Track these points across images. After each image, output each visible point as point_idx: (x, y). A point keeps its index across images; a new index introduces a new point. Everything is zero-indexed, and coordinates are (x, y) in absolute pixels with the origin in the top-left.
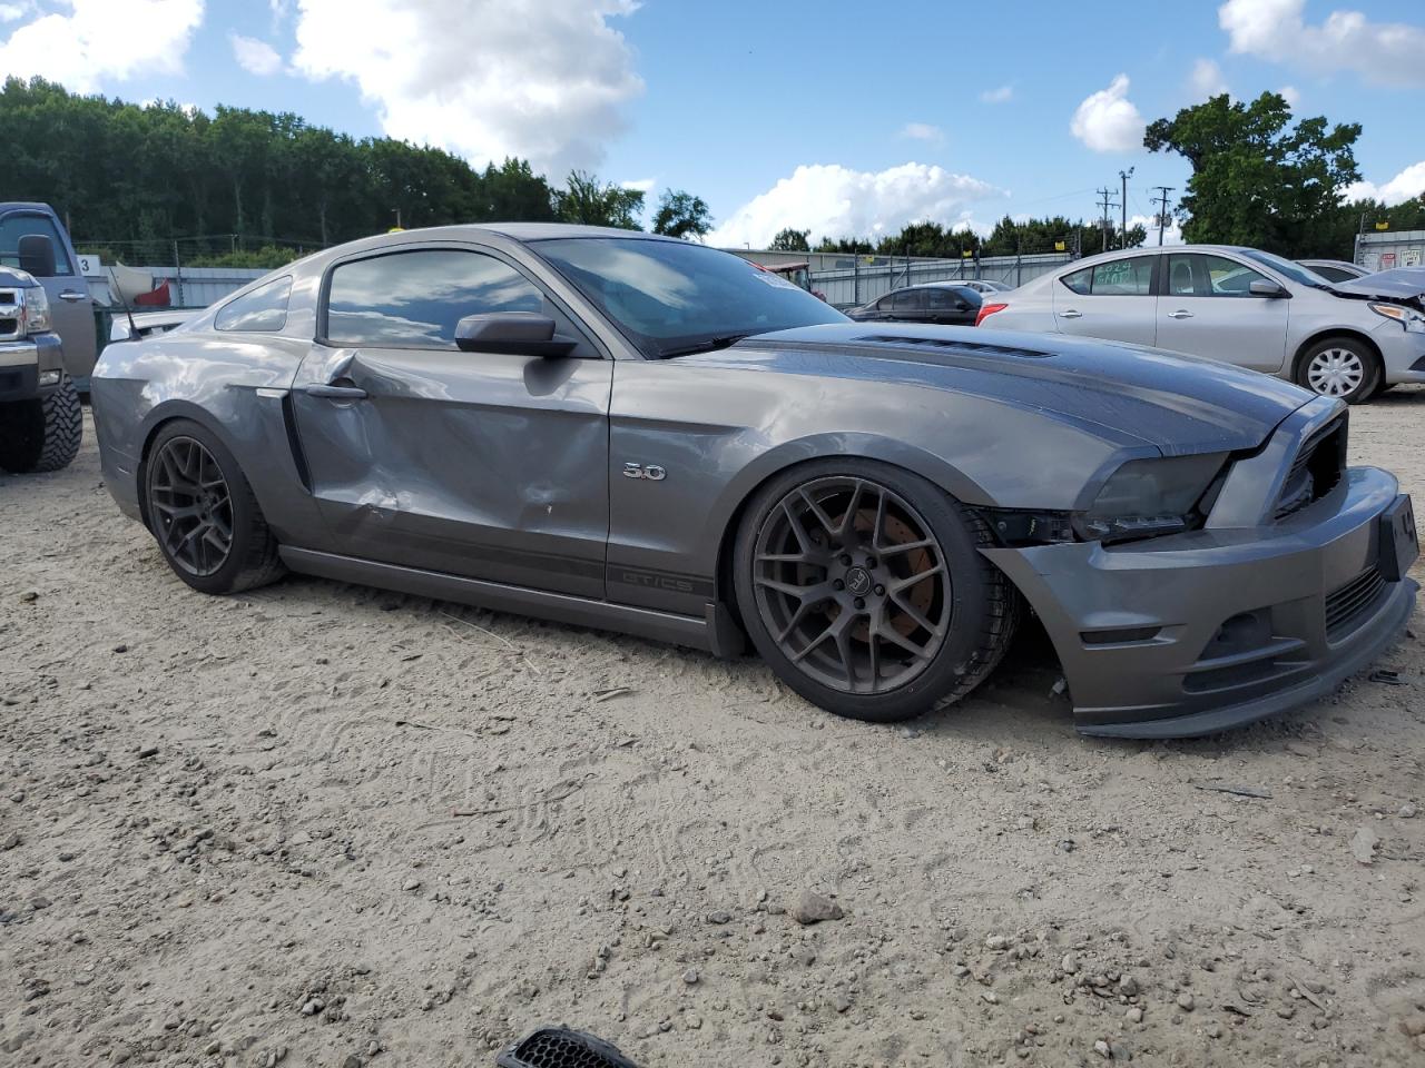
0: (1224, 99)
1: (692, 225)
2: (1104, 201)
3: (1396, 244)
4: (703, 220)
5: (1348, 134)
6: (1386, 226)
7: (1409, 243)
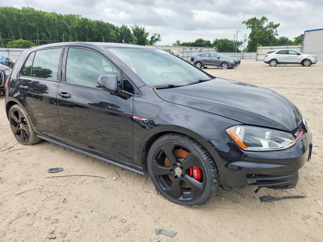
0: (255, 18)
1: (157, 40)
2: (234, 36)
3: (263, 49)
4: (160, 38)
5: (276, 26)
6: (261, 46)
7: (265, 49)
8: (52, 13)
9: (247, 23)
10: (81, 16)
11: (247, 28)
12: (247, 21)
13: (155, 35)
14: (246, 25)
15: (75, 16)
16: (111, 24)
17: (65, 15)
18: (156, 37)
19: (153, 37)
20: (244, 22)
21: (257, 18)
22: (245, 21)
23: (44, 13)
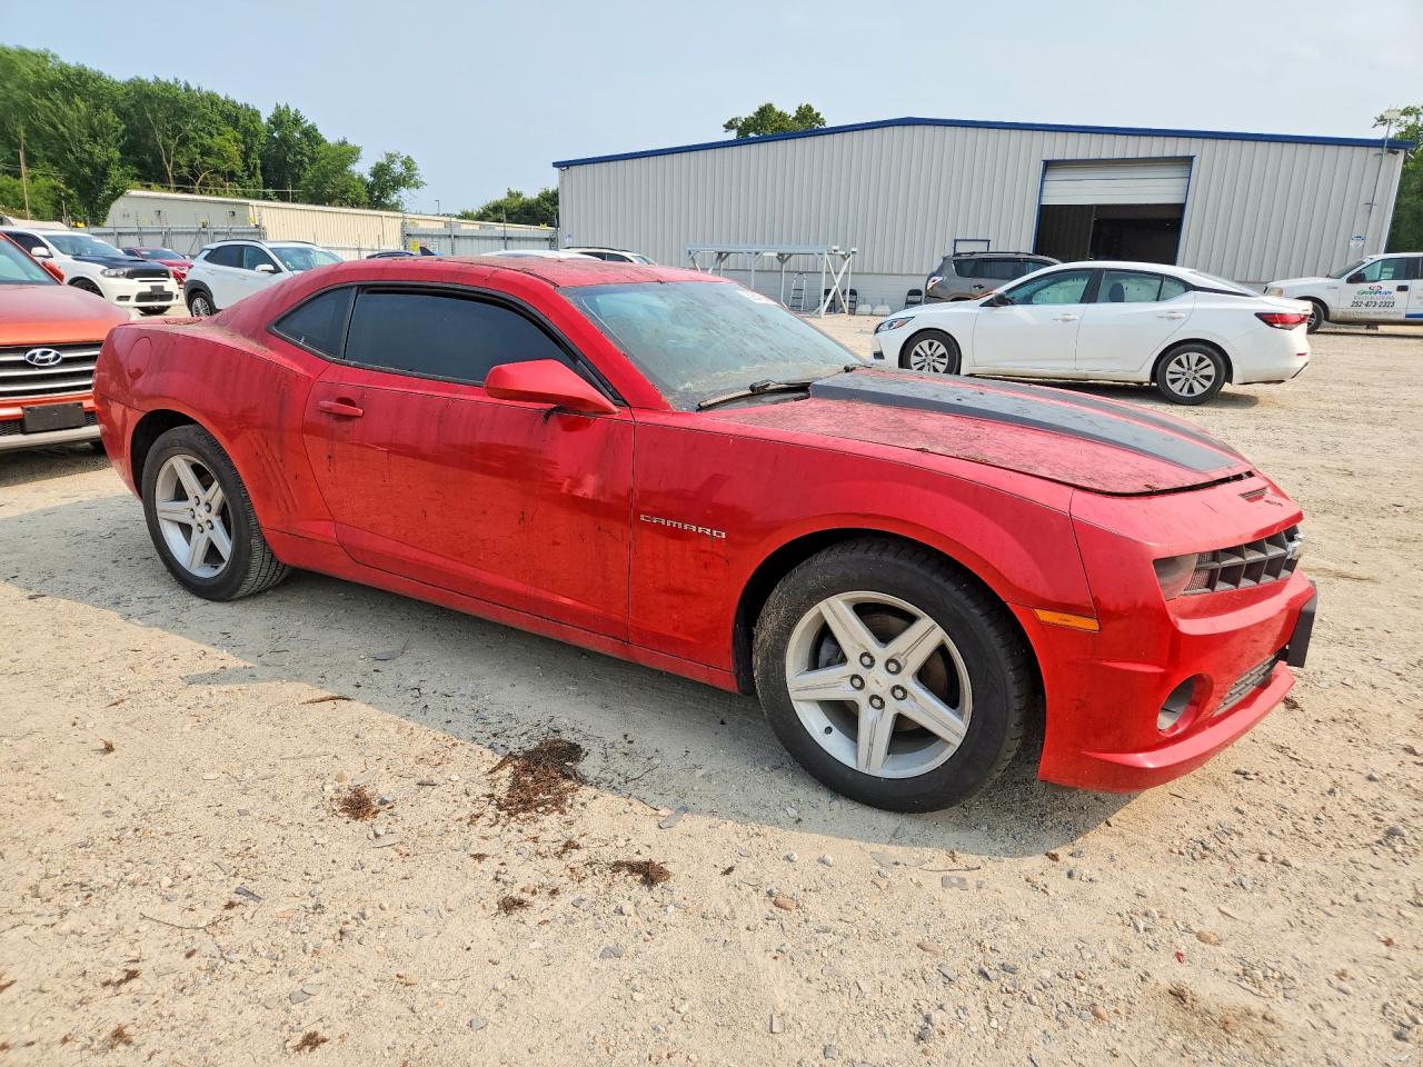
10: (53, 57)
12: (743, 119)
13: (390, 156)
15: (24, 53)
18: (398, 168)
19: (380, 171)
20: (731, 125)
21: (778, 108)
22: (734, 120)
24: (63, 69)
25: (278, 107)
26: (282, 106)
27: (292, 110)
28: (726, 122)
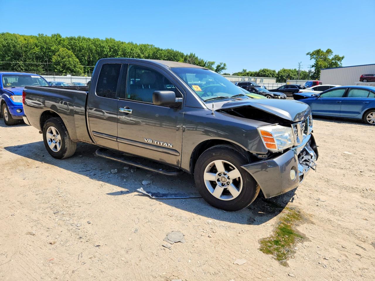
0: (320, 50)
1: (223, 68)
4: (226, 67)
8: (129, 43)
9: (310, 55)
10: (154, 46)
11: (311, 59)
12: (311, 52)
13: (221, 64)
14: (310, 56)
15: (148, 45)
16: (181, 53)
17: (140, 44)
18: (222, 66)
19: (219, 66)
20: (308, 54)
21: (322, 50)
22: (309, 52)
23: (122, 43)
24: (156, 48)
25: (191, 53)
26: (192, 53)
27: (193, 54)
28: (307, 53)
